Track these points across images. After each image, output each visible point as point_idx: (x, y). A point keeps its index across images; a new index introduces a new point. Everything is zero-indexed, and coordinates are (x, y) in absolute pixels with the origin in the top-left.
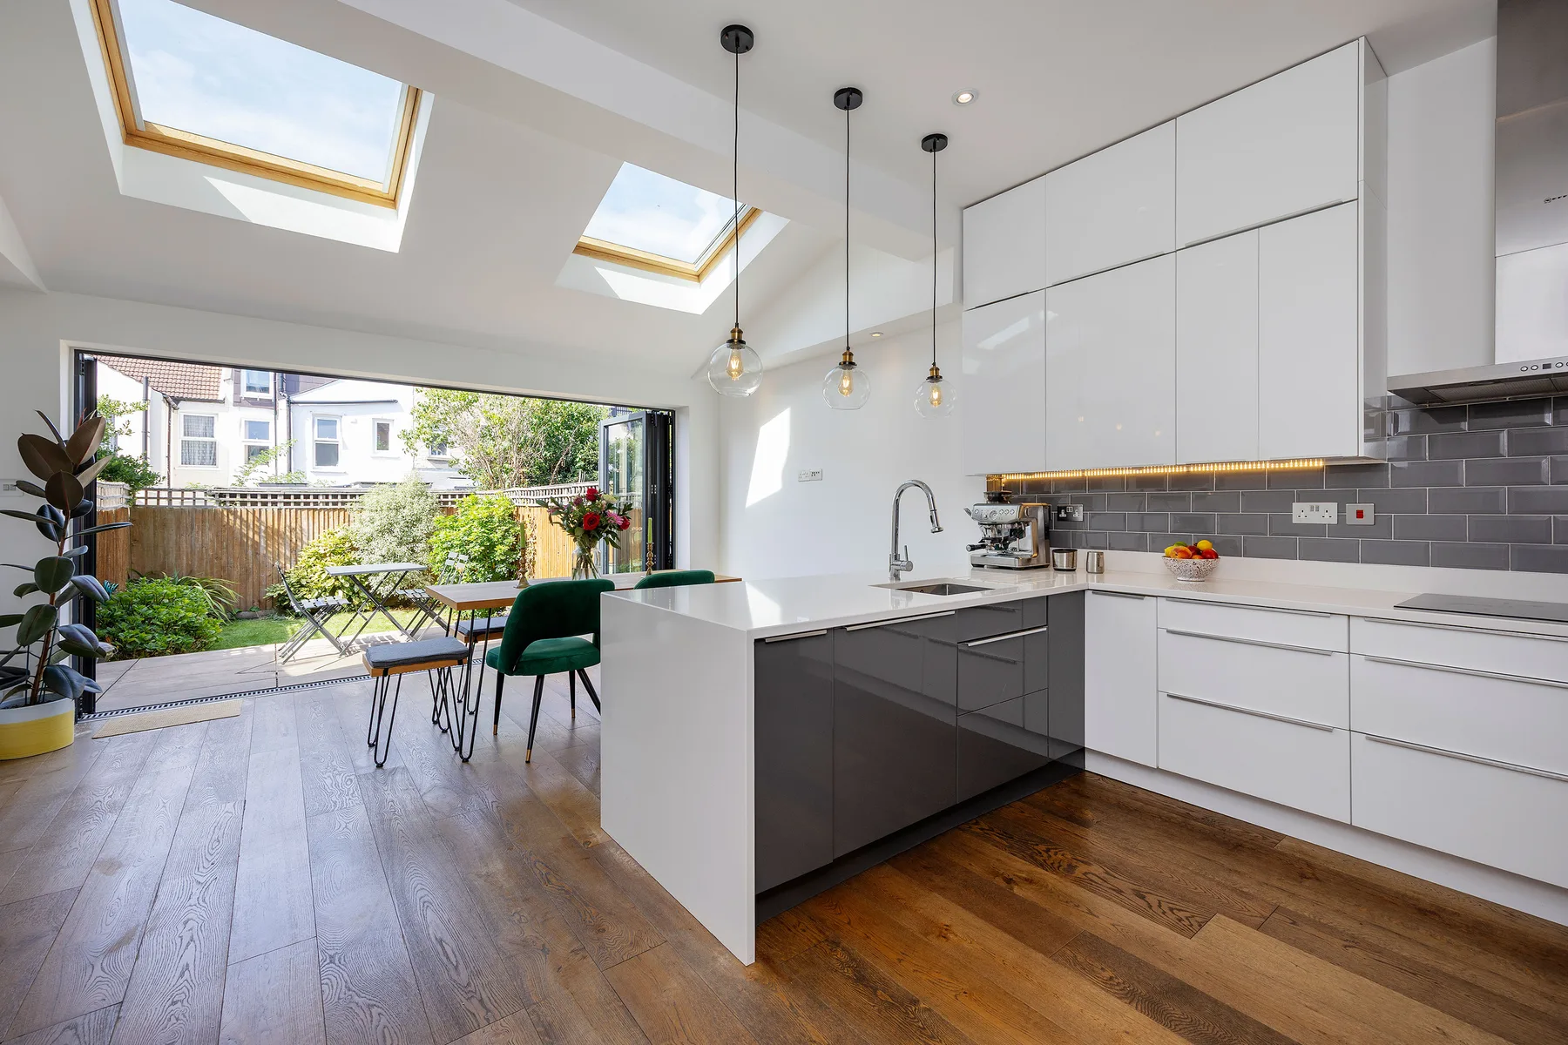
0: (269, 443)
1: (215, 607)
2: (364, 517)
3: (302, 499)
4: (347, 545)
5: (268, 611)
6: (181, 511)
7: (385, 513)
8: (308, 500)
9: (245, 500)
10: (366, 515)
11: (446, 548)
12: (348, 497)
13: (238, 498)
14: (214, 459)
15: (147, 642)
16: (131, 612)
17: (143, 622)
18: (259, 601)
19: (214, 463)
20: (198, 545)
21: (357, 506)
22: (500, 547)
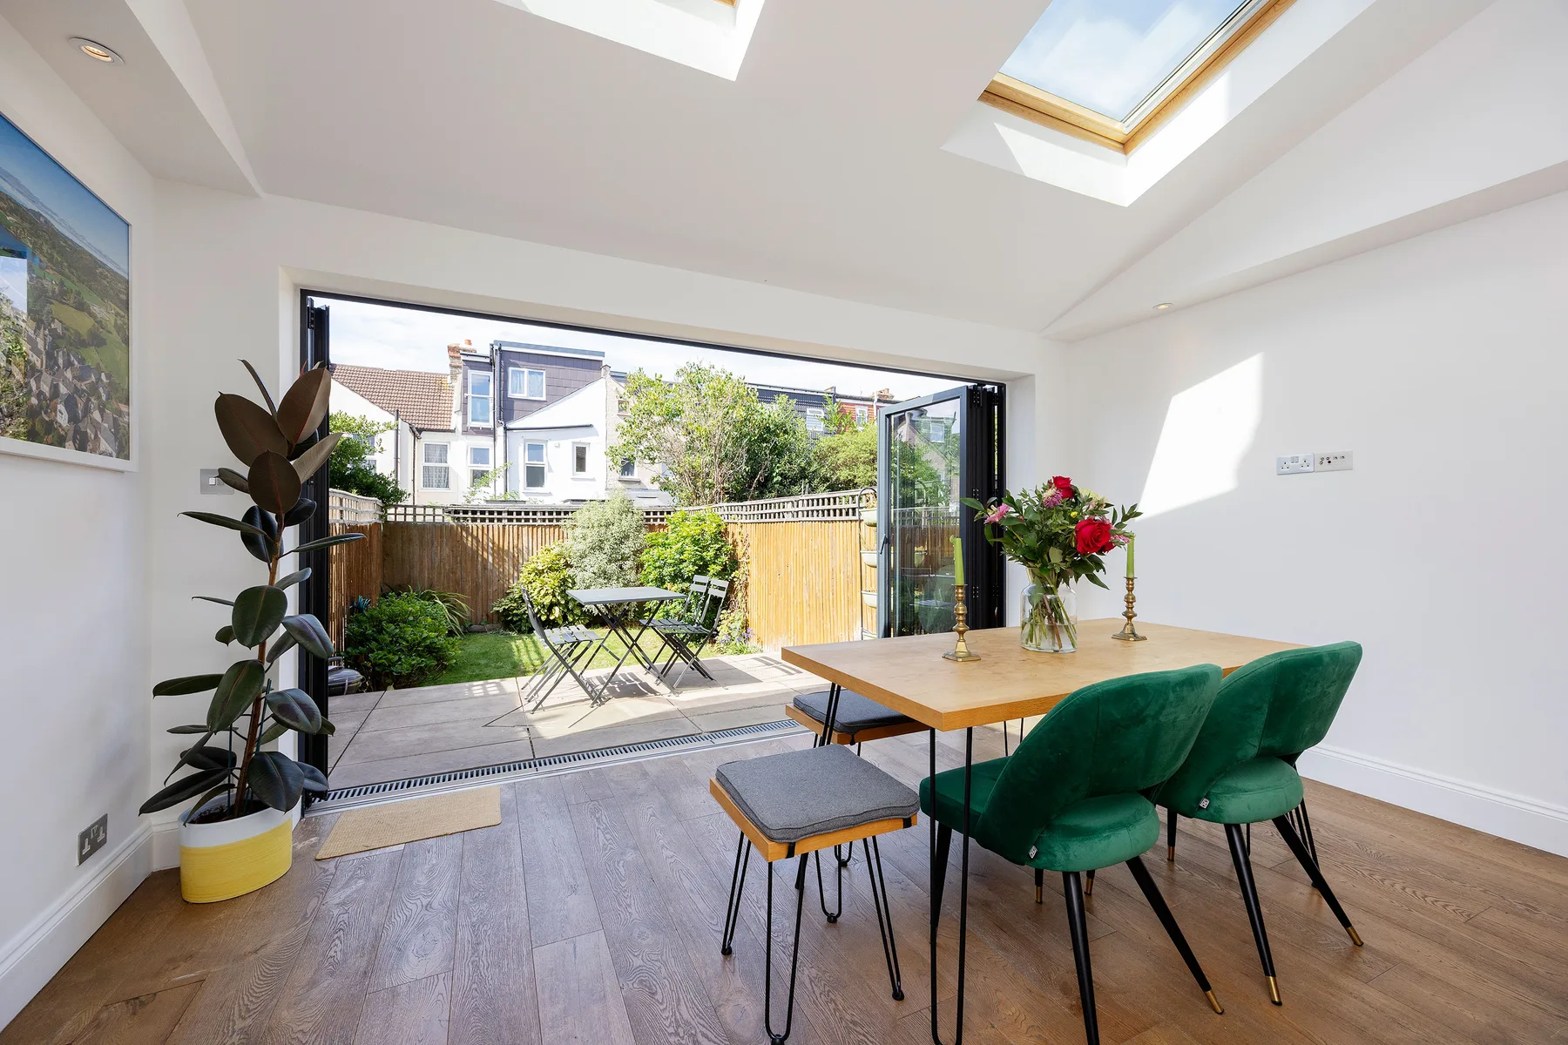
0: (489, 467)
1: (451, 620)
2: (577, 534)
3: (523, 516)
4: (562, 561)
5: (495, 625)
6: (424, 526)
7: (596, 529)
8: (528, 517)
9: (476, 516)
10: (578, 531)
11: (659, 567)
12: (562, 514)
13: (470, 515)
14: (447, 483)
15: (394, 664)
16: (381, 631)
17: (391, 641)
18: (487, 615)
19: (447, 486)
20: (437, 559)
21: (569, 523)
22: (714, 566)
